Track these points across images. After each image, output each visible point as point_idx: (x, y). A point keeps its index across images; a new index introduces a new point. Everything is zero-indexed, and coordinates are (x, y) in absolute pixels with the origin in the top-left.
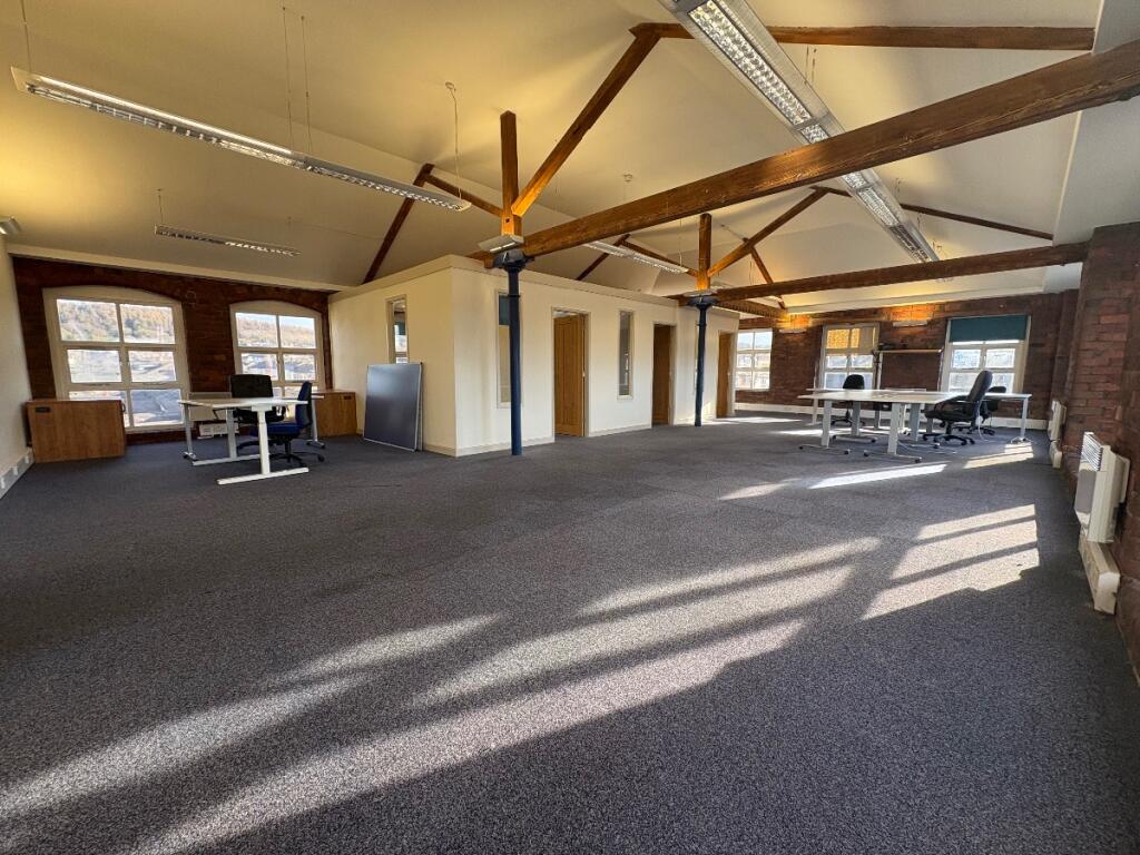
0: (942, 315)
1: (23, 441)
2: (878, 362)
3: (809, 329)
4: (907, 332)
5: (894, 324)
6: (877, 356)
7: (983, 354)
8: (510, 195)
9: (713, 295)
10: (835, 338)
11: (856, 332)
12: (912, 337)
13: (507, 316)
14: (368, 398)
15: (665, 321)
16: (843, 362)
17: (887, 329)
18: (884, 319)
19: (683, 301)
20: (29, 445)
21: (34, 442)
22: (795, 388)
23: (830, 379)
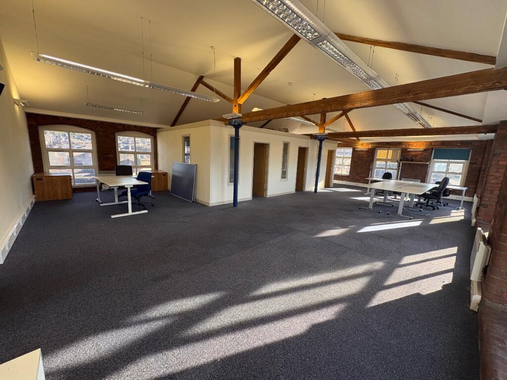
0: (431, 147)
1: (32, 192)
2: (399, 166)
3: (369, 149)
4: (414, 153)
5: (408, 150)
6: (399, 163)
7: (448, 166)
8: (237, 95)
9: (326, 135)
10: (381, 153)
11: (391, 152)
12: (416, 156)
13: (234, 146)
14: (173, 176)
15: (303, 146)
16: (384, 165)
17: (405, 152)
18: (404, 147)
19: (312, 137)
20: (34, 194)
21: (36, 192)
22: (361, 175)
23: (378, 172)
